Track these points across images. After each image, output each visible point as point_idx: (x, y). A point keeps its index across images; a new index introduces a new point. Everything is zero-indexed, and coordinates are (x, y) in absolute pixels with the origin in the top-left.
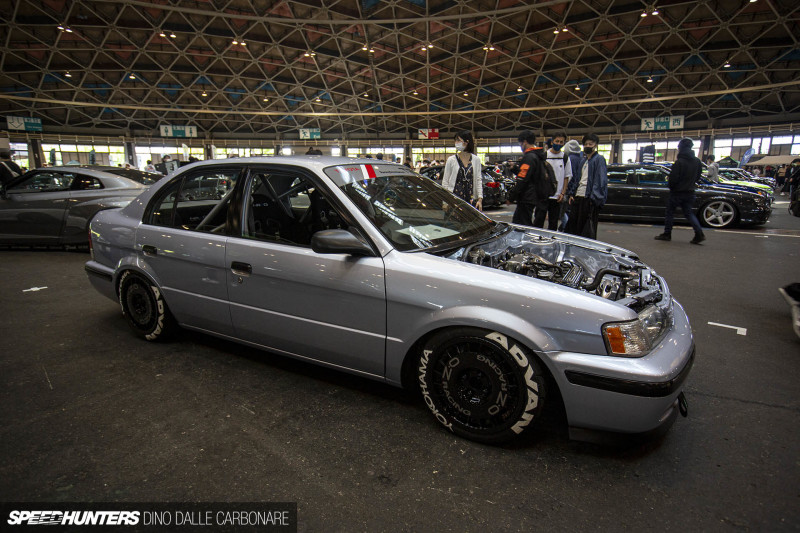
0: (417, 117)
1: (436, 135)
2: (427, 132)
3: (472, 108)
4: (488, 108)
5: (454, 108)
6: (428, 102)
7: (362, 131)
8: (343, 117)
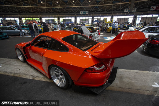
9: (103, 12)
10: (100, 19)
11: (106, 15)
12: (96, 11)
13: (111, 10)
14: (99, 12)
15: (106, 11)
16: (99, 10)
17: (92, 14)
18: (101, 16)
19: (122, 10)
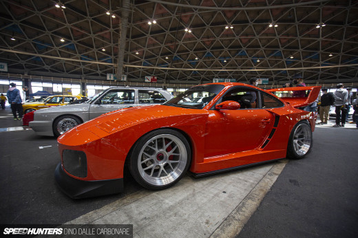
0: (134, 69)
1: (155, 80)
2: (150, 78)
3: (168, 67)
4: (176, 67)
5: (158, 65)
6: (143, 60)
7: (97, 75)
8: (84, 64)
9: (56, 72)
10: (52, 88)
11: (66, 80)
12: (36, 67)
13: (79, 73)
14: (47, 71)
15: (67, 72)
16: (46, 67)
17: (23, 74)
18: (53, 83)
19: (102, 75)
